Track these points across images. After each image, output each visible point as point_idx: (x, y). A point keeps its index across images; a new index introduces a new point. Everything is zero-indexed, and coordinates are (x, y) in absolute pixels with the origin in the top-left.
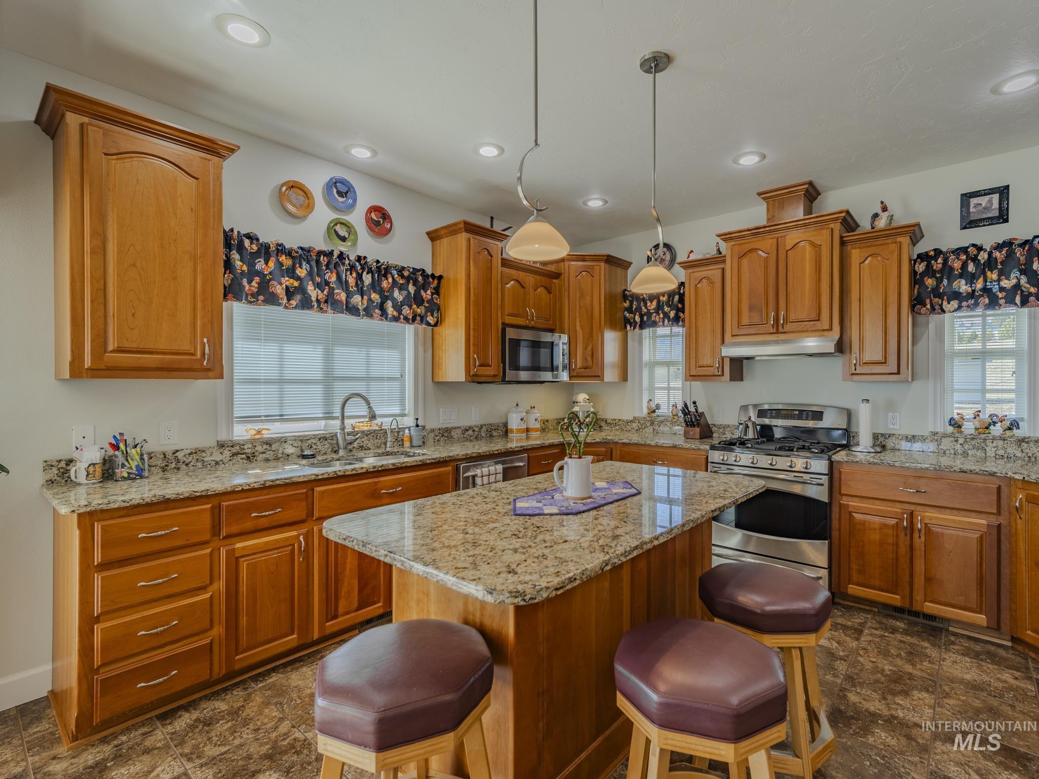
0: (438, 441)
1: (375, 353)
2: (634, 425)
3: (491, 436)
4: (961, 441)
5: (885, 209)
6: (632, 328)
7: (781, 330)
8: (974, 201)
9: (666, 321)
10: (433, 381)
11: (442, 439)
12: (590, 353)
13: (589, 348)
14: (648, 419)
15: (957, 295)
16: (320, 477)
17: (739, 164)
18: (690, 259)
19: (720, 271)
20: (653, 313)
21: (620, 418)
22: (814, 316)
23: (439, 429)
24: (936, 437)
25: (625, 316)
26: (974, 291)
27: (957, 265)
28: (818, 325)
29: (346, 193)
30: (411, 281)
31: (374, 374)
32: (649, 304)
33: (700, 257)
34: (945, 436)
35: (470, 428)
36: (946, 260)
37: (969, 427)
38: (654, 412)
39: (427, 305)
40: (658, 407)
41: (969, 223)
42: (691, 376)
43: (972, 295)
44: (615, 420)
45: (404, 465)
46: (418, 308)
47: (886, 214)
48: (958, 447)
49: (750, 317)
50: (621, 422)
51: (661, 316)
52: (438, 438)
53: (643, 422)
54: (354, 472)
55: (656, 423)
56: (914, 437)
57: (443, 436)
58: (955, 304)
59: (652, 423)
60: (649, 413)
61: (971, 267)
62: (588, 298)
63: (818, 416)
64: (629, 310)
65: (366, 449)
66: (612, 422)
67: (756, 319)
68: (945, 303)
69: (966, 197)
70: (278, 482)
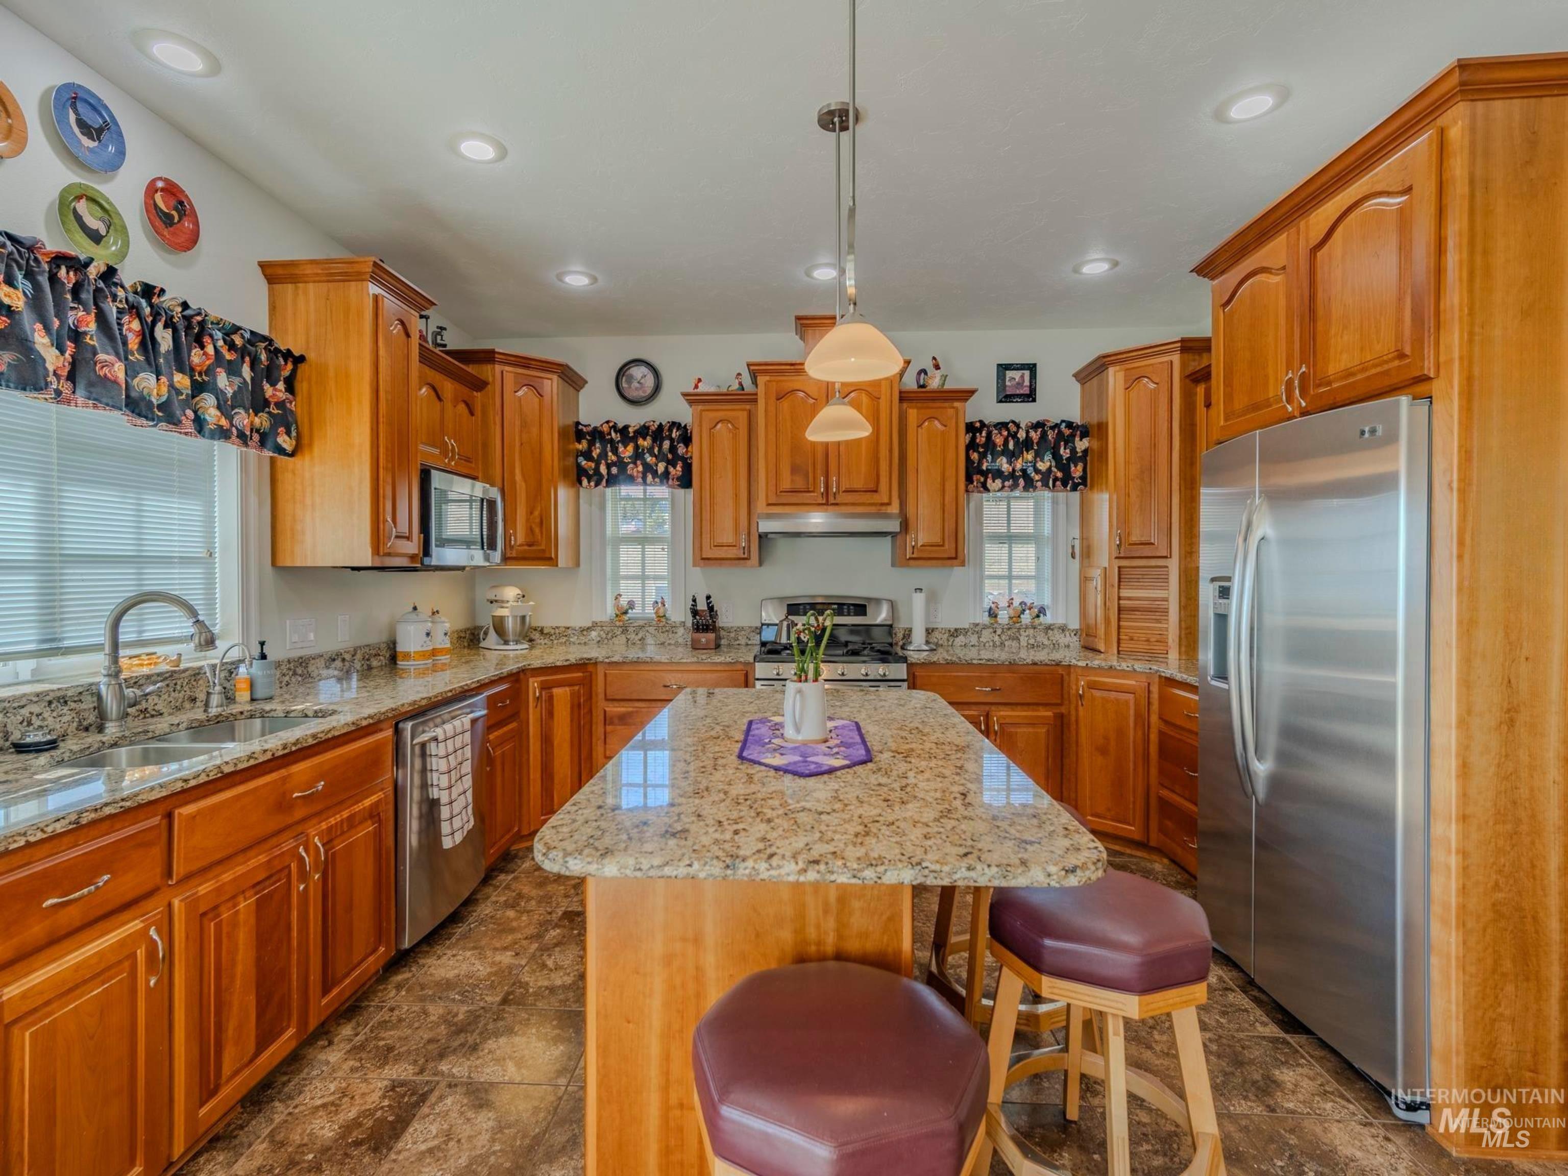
0: (288, 684)
1: (154, 503)
2: (594, 634)
3: (370, 668)
4: (999, 632)
5: (937, 367)
6: (592, 484)
7: (831, 500)
8: (1009, 374)
9: (649, 478)
10: (274, 563)
11: (293, 680)
12: (538, 520)
13: (537, 513)
14: (618, 624)
15: (998, 474)
16: (193, 783)
17: (812, 278)
18: (699, 390)
19: (745, 414)
20: (629, 463)
21: (568, 625)
22: (872, 486)
23: (289, 662)
24: (977, 629)
25: (578, 466)
26: (1014, 470)
27: (999, 440)
28: (876, 498)
29: (100, 131)
30: (247, 359)
31: (151, 549)
32: (621, 449)
33: (713, 389)
34: (985, 627)
35: (339, 654)
36: (989, 435)
37: (1003, 617)
38: (626, 613)
39: (276, 411)
40: (631, 605)
41: (1006, 398)
42: (703, 559)
43: (1012, 475)
44: (557, 627)
45: (330, 736)
46: (256, 415)
47: (938, 373)
48: (996, 638)
49: (792, 481)
50: (570, 632)
51: (640, 468)
52: (287, 678)
53: (608, 629)
54: (252, 762)
55: (631, 629)
56: (956, 630)
57: (295, 674)
58: (998, 482)
59: (625, 630)
60: (617, 616)
61: (1011, 445)
62: (535, 430)
63: (860, 609)
64: (587, 455)
65: (152, 716)
66: (553, 631)
67: (800, 484)
68: (989, 481)
69: (1003, 368)
70: (108, 811)
